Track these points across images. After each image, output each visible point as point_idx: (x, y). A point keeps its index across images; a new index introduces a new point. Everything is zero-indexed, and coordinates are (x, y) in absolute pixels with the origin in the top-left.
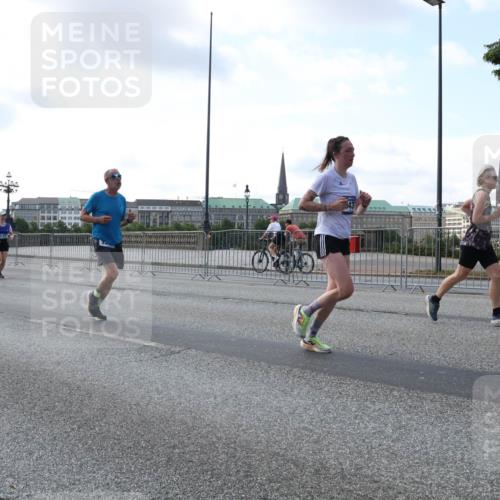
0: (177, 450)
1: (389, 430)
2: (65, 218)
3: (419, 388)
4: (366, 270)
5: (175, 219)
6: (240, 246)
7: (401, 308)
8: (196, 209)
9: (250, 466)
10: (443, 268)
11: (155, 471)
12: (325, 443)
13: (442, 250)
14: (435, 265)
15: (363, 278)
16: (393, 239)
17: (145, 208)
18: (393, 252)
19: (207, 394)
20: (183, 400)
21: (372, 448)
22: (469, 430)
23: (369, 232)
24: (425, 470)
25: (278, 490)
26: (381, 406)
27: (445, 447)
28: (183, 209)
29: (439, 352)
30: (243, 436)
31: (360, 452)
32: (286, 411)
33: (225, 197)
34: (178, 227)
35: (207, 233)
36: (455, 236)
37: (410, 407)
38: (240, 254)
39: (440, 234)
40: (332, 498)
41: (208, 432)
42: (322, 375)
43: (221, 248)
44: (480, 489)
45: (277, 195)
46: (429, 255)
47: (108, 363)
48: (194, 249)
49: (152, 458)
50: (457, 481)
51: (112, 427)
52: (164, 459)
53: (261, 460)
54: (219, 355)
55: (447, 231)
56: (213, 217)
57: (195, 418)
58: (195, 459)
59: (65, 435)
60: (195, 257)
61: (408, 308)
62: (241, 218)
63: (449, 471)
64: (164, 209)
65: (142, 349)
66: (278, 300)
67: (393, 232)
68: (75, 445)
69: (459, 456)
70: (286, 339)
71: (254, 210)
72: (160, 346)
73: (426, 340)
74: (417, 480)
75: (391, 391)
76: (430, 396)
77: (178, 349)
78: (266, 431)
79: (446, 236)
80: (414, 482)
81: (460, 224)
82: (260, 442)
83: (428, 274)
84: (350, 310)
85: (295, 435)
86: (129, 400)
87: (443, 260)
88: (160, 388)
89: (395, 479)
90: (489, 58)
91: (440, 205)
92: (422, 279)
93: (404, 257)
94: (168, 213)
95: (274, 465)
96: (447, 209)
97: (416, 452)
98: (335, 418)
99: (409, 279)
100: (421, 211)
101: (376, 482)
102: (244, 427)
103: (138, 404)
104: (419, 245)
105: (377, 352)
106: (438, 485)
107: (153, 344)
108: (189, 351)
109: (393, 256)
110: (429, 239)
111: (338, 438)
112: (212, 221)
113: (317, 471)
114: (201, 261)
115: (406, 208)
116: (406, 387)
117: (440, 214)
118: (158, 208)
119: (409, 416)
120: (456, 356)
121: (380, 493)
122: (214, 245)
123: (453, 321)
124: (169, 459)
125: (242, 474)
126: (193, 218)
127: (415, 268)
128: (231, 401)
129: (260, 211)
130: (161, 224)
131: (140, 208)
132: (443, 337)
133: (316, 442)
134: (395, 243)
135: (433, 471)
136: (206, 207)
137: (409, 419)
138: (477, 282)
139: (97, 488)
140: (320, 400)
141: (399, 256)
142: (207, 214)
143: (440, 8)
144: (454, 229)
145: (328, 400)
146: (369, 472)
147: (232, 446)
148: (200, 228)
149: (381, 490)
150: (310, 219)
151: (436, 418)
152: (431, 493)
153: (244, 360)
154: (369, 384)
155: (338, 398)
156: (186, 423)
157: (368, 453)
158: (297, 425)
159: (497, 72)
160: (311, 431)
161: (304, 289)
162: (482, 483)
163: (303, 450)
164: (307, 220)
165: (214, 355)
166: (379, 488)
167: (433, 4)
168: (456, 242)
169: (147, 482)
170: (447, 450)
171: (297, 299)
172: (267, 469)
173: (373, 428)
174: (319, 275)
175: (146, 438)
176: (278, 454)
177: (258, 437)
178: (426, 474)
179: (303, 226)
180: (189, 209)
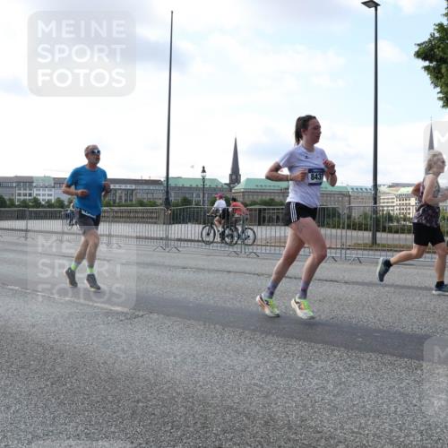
0: (141, 404)
1: (331, 386)
2: (39, 195)
3: (357, 348)
5: (139, 196)
6: (197, 221)
7: (341, 277)
8: (157, 187)
9: (206, 418)
10: (378, 242)
11: (121, 423)
12: (273, 397)
13: (377, 225)
14: (371, 239)
16: (334, 215)
17: (112, 186)
18: (334, 227)
19: (168, 354)
20: (146, 359)
21: (316, 402)
22: (401, 385)
24: (363, 422)
25: (231, 440)
26: (324, 364)
27: (380, 401)
28: (145, 187)
29: (375, 317)
30: (200, 392)
31: (305, 406)
32: (238, 368)
33: (183, 177)
34: (141, 204)
35: (167, 208)
36: (389, 213)
37: (349, 365)
39: (375, 211)
40: (280, 447)
41: (169, 388)
42: (270, 337)
43: (180, 223)
45: (231, 175)
46: (366, 229)
47: (78, 326)
48: (155, 223)
49: (118, 411)
50: (391, 431)
51: (82, 383)
52: (129, 412)
53: (216, 413)
54: (179, 319)
55: (381, 209)
56: (173, 194)
57: (157, 375)
58: (157, 412)
59: (40, 391)
60: (157, 230)
61: (347, 277)
62: (198, 196)
63: (384, 423)
64: (129, 187)
65: (108, 313)
66: (231, 269)
67: (334, 209)
68: (48, 399)
69: (393, 409)
70: (238, 304)
71: (210, 188)
72: (126, 310)
73: (364, 306)
74: (356, 430)
75: (333, 350)
76: (368, 355)
77: (141, 313)
78: (221, 387)
79: (381, 213)
80: (353, 432)
81: (393, 202)
82: (216, 396)
83: (365, 247)
84: (295, 278)
85: (246, 390)
86: (97, 359)
87: (379, 235)
88: (125, 349)
89: (336, 430)
90: (418, 55)
91: (375, 185)
92: (360, 252)
93: (344, 231)
94: (133, 190)
95: (228, 417)
96: (382, 189)
97: (354, 405)
98: (282, 375)
99: (348, 252)
100: (359, 190)
101: (319, 432)
102: (201, 383)
103: (105, 363)
104: (357, 220)
105: (320, 316)
106: (375, 435)
107: (119, 309)
108: (151, 315)
109: (334, 231)
110: (365, 216)
111: (285, 393)
112: (172, 198)
113: (266, 423)
114: (162, 235)
115: (345, 187)
116: (345, 348)
117: (376, 194)
118: (123, 187)
119: (348, 373)
120: (390, 320)
121: (323, 443)
122: (173, 219)
123: (387, 289)
124: (134, 413)
125: (199, 425)
126: (155, 196)
127: (354, 242)
128: (189, 360)
129: (215, 189)
130: (125, 200)
132: (378, 304)
133: (266, 396)
134: (336, 219)
135: (369, 422)
136: (167, 186)
137: (349, 376)
139: (68, 438)
140: (268, 359)
141: (339, 231)
142: (167, 192)
143: (376, 10)
144: (388, 207)
145: (276, 359)
146: (313, 424)
147: (190, 400)
148: (161, 205)
149: (323, 440)
150: (260, 197)
151: (372, 375)
152: (368, 442)
153: (201, 323)
154: (312, 344)
155: (285, 357)
156: (149, 380)
157: (312, 406)
158: (248, 382)
159: (427, 68)
160: (261, 386)
161: (254, 260)
162: (413, 432)
163: (254, 404)
164: (258, 198)
165: (174, 319)
166: (322, 438)
167: (369, 7)
168: (390, 218)
169: (114, 432)
170: (382, 404)
171: (248, 269)
172: (221, 421)
173: (316, 384)
174: (268, 248)
175: (113, 392)
176: (232, 408)
177: (212, 392)
178: (363, 425)
179: (254, 203)
180: (151, 188)
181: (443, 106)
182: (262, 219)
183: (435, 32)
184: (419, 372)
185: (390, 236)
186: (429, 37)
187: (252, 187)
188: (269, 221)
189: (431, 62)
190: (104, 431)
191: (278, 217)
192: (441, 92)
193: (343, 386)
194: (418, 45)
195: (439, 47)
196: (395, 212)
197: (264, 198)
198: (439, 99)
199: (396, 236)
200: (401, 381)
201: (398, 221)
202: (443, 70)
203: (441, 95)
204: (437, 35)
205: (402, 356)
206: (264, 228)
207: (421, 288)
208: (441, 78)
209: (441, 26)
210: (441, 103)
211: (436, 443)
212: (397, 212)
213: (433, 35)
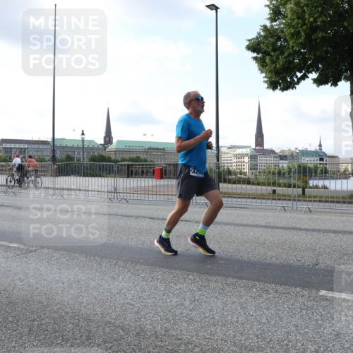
0: (36, 323)
1: (187, 303)
3: (207, 273)
4: (168, 192)
6: (78, 173)
7: (193, 218)
8: (45, 147)
9: (90, 333)
10: (221, 190)
12: (143, 313)
13: (220, 178)
15: (166, 197)
17: (8, 146)
19: (58, 281)
20: (39, 286)
21: (176, 316)
22: (241, 301)
23: (170, 165)
24: (213, 330)
26: (181, 286)
27: (226, 313)
28: (36, 146)
30: (84, 311)
31: (167, 319)
32: (114, 291)
35: (54, 164)
36: (229, 169)
37: (201, 286)
38: (78, 180)
39: (218, 167)
40: (149, 352)
41: (59, 309)
42: (139, 266)
43: (64, 175)
44: (250, 341)
45: (105, 137)
48: (44, 175)
50: (235, 336)
52: (26, 330)
53: (98, 327)
54: (65, 253)
55: (223, 165)
56: (58, 152)
57: (48, 298)
58: (50, 328)
60: (46, 181)
62: (79, 154)
63: (229, 330)
64: (22, 146)
65: (8, 249)
69: (236, 319)
70: (113, 240)
71: (88, 148)
72: (21, 246)
75: (188, 275)
76: (215, 278)
77: (34, 249)
78: (101, 306)
79: (222, 168)
80: (208, 338)
81: (231, 160)
82: (97, 314)
84: (157, 219)
85: (121, 308)
87: (221, 185)
88: (22, 278)
89: (193, 337)
90: (249, 48)
91: (218, 147)
94: (25, 149)
95: (107, 330)
96: (223, 150)
97: (206, 317)
98: (149, 295)
99: (198, 198)
101: (179, 339)
102: (85, 304)
103: (5, 290)
106: (222, 340)
107: (16, 245)
108: (43, 250)
110: (211, 170)
111: (152, 310)
112: (58, 155)
113: (138, 334)
114: (50, 185)
116: (198, 273)
117: (218, 153)
118: (17, 146)
119: (200, 293)
120: (231, 251)
121: (183, 347)
122: (59, 172)
123: (228, 226)
124: (31, 330)
125: (84, 338)
126: (45, 153)
128: (74, 285)
129: (92, 149)
131: (4, 145)
132: (222, 238)
133: (137, 313)
135: (218, 330)
136: (53, 145)
137: (201, 295)
138: (244, 200)
140: (138, 283)
142: (54, 151)
143: (217, 12)
144: (227, 163)
145: (144, 283)
146: (174, 333)
147: (77, 318)
148: (49, 161)
149: (183, 346)
150: (128, 155)
151: (219, 293)
152: (217, 345)
153: (84, 255)
154: (172, 271)
155: (151, 281)
156: (42, 303)
157: (174, 319)
158: (122, 302)
159: (255, 58)
160: (133, 305)
161: (125, 205)
162: (251, 336)
163: (128, 319)
164: (127, 156)
165: (61, 253)
166: (182, 343)
167: (212, 9)
168: (229, 172)
169: (14, 347)
170: (227, 315)
171: (120, 212)
172: (102, 333)
173: (176, 302)
174: (135, 195)
175: (13, 314)
176: (110, 323)
177: (95, 311)
178: (213, 332)
179: (124, 160)
180: (41, 147)
181: (268, 88)
182: (130, 172)
183: (261, 31)
184: (254, 290)
185: (230, 186)
186: (257, 35)
187: (122, 147)
188: (136, 174)
189: (258, 54)
190: (6, 347)
191: (143, 171)
192: (266, 77)
193: (196, 302)
194: (249, 40)
195: (264, 43)
196: (233, 168)
197: (131, 156)
198: (265, 81)
199: (234, 186)
200: (241, 297)
201: (235, 175)
202: (267, 61)
203: (266, 79)
204: (262, 34)
205: (241, 278)
206: (132, 179)
207: (254, 226)
208: (266, 66)
209: (265, 27)
210: (266, 85)
211: (269, 343)
212: (234, 167)
213: (259, 34)
